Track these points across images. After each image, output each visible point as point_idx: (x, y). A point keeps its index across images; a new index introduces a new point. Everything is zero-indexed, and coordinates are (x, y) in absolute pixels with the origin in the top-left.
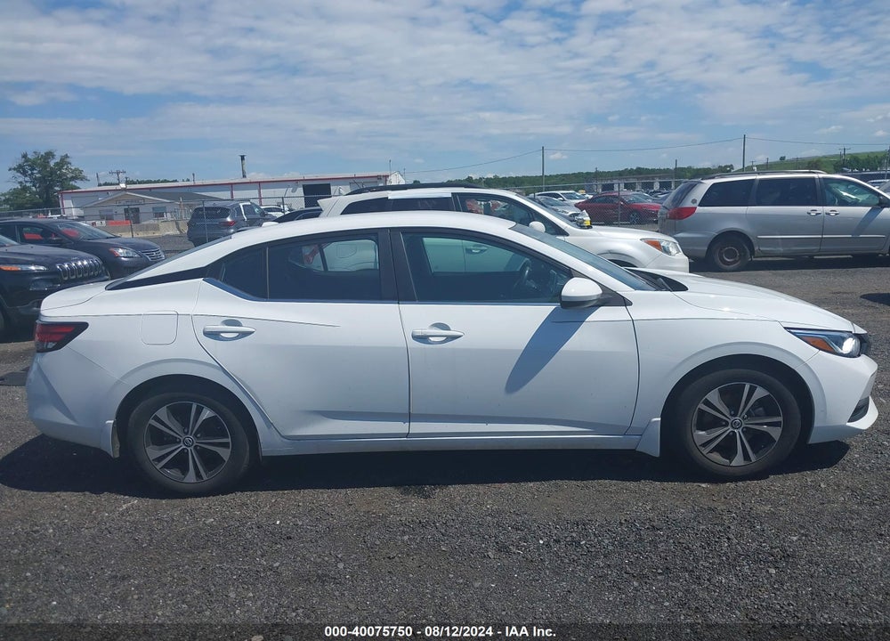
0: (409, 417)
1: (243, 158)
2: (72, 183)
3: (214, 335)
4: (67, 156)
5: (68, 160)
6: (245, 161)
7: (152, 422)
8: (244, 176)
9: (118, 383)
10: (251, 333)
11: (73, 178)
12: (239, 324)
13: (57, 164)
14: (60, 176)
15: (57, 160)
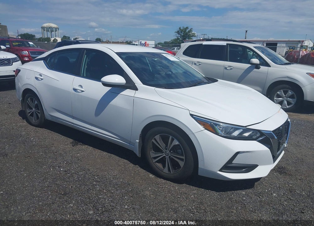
1: (246, 31)
2: (192, 38)
4: (192, 29)
5: (192, 30)
6: (247, 33)
8: (245, 38)
10: (43, 79)
11: (192, 36)
13: (188, 31)
14: (188, 35)
15: (189, 30)
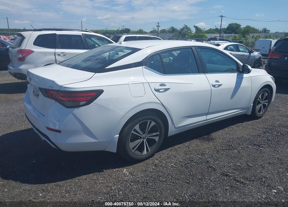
0: (207, 114)
3: (158, 90)
7: (133, 132)
9: (124, 116)
10: (170, 88)
12: (165, 85)
